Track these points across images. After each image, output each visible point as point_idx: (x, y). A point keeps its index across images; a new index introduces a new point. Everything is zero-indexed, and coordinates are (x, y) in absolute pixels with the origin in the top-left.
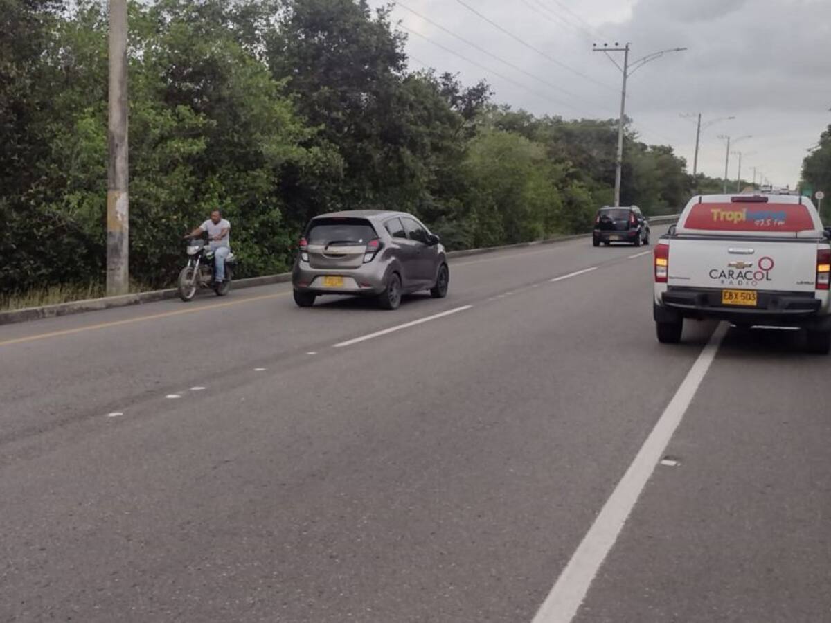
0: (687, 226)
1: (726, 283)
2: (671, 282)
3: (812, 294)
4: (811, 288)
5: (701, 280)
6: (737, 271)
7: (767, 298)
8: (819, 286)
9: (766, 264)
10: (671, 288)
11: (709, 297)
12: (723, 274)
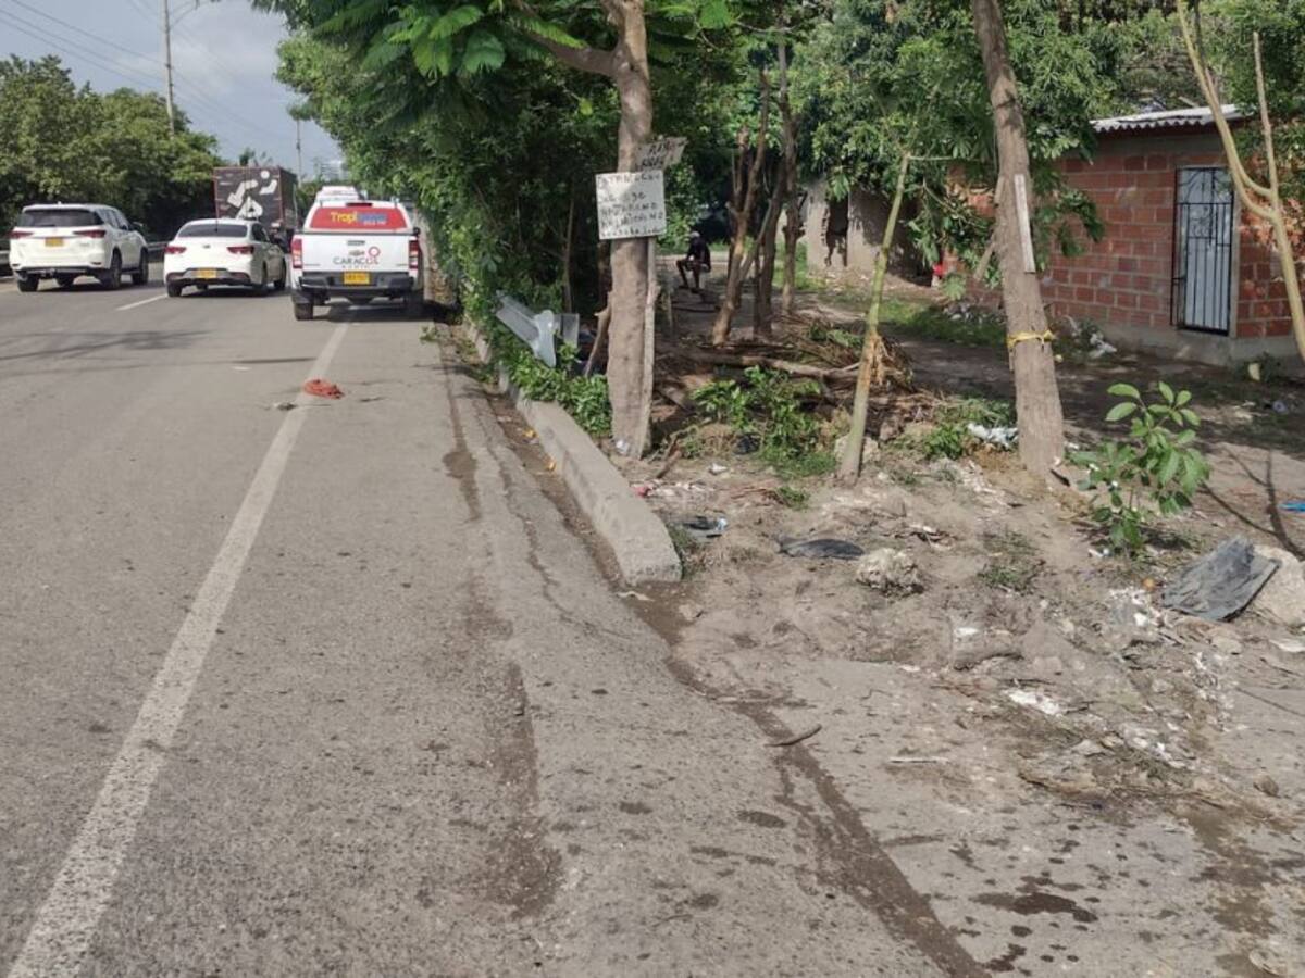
0: (312, 226)
1: (347, 268)
2: (306, 269)
3: (407, 273)
4: (406, 269)
5: (328, 266)
6: (353, 258)
7: (376, 277)
8: (412, 267)
9: (374, 252)
10: (305, 273)
11: (332, 278)
12: (344, 261)
